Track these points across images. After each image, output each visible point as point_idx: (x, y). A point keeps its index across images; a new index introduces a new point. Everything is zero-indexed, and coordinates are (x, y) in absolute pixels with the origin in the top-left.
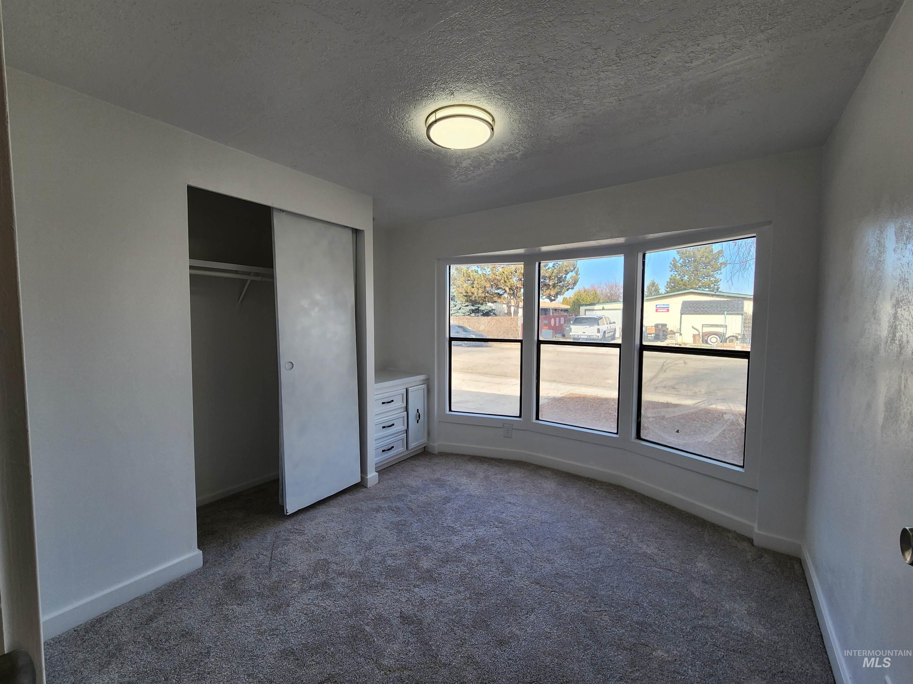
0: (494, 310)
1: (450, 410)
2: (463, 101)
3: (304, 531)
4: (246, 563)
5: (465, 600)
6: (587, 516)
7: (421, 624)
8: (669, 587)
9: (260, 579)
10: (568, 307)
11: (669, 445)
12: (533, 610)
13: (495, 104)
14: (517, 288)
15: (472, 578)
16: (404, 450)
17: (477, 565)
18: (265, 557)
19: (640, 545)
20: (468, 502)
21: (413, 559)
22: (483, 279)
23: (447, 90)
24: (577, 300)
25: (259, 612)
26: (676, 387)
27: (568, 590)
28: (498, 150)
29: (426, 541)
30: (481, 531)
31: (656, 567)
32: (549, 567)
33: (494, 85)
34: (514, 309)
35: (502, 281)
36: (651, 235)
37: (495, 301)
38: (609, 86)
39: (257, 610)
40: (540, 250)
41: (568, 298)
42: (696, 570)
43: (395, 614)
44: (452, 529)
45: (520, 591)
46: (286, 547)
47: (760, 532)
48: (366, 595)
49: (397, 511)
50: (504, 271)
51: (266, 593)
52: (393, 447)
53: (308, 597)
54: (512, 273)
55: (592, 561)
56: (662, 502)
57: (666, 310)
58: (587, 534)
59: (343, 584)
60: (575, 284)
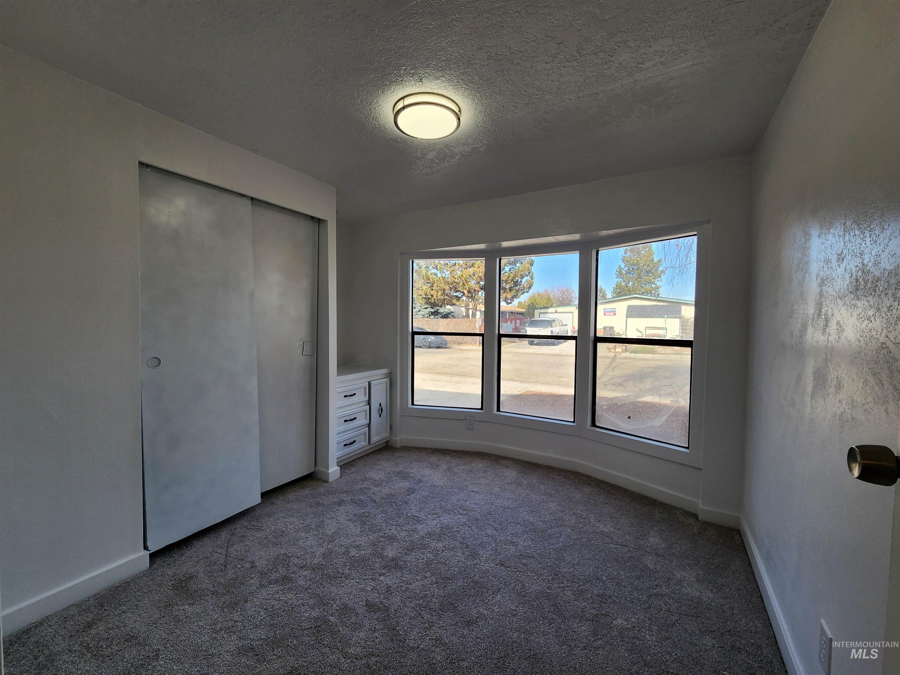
0: (452, 312)
1: (413, 404)
2: (431, 89)
3: (262, 527)
4: (198, 562)
5: (432, 585)
6: (547, 500)
7: (388, 611)
8: (625, 561)
9: (214, 577)
10: (524, 310)
11: (622, 431)
12: (499, 590)
13: (462, 93)
14: (475, 290)
15: (438, 563)
16: (366, 444)
17: (443, 551)
18: (219, 555)
19: (598, 525)
20: (432, 493)
21: (377, 549)
22: (442, 282)
23: (416, 76)
24: (532, 303)
25: (213, 610)
26: (623, 384)
27: (532, 570)
28: (463, 143)
29: (390, 531)
30: (446, 519)
31: (613, 544)
32: (513, 549)
33: (462, 73)
34: (472, 312)
35: (461, 284)
36: (605, 232)
37: (454, 303)
38: (569, 82)
39: (212, 608)
40: (500, 245)
41: (523, 302)
42: (649, 545)
43: (360, 603)
44: (416, 519)
45: (485, 573)
46: (242, 544)
47: (703, 508)
48: (330, 586)
49: (360, 503)
50: (463, 274)
51: (221, 590)
52: (355, 441)
53: (268, 592)
54: (470, 276)
55: (553, 541)
56: (616, 485)
57: (613, 314)
58: (548, 517)
59: (305, 577)
60: (530, 288)
